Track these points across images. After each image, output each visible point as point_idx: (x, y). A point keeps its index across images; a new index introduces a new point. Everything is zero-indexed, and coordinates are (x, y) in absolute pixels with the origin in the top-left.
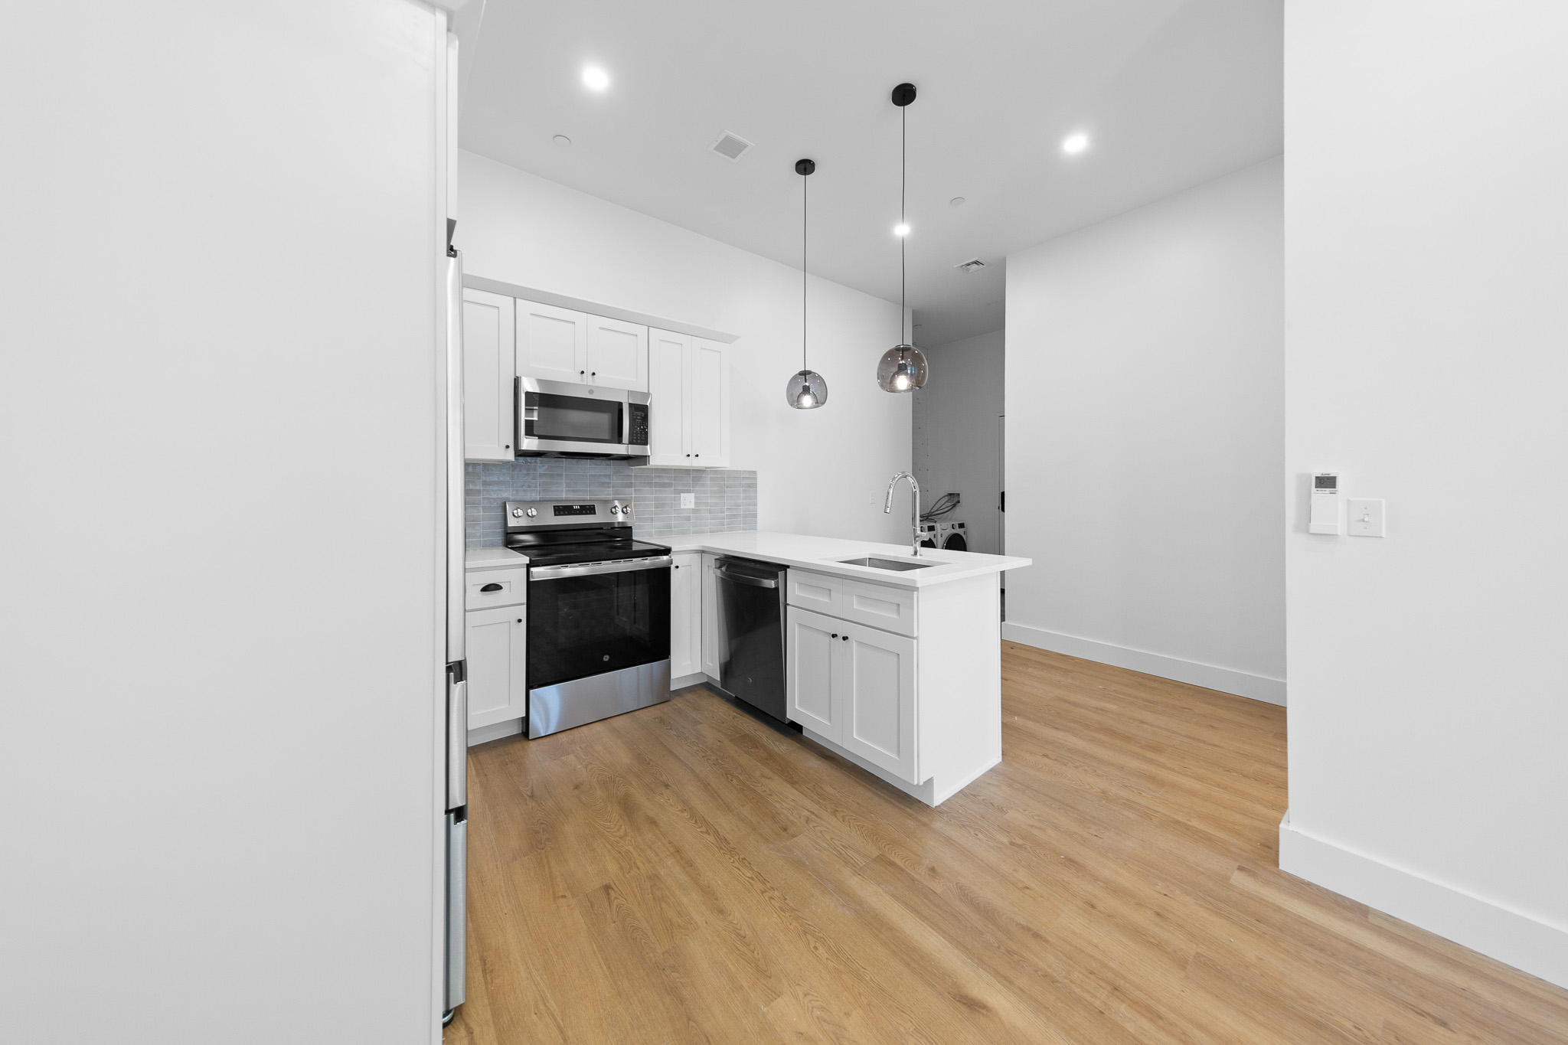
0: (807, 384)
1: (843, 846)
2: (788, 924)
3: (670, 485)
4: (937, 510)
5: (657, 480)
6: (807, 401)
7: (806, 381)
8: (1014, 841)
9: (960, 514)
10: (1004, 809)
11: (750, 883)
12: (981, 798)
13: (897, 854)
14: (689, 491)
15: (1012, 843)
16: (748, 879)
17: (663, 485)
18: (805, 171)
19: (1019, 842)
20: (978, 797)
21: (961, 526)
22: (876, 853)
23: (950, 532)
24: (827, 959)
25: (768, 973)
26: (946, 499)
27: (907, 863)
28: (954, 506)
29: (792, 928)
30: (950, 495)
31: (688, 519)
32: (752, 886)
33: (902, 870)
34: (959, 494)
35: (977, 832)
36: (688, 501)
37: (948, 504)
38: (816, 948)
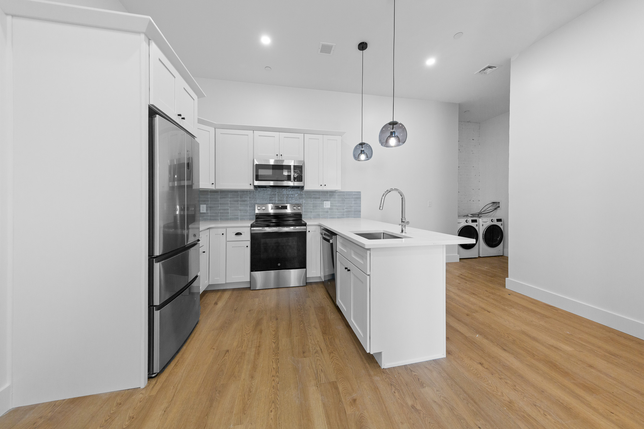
0: (363, 149)
1: (322, 370)
2: (270, 394)
3: (319, 198)
4: (484, 211)
5: (314, 196)
6: (363, 157)
7: (362, 148)
8: (415, 406)
9: (498, 214)
10: (424, 385)
11: (272, 370)
12: (414, 373)
13: (343, 384)
14: (328, 201)
15: (413, 407)
16: (272, 368)
17: (316, 198)
18: (363, 48)
19: (419, 407)
20: (413, 372)
21: (499, 220)
22: (333, 379)
23: (489, 223)
24: (271, 419)
25: (245, 412)
26: (491, 205)
27: (344, 391)
28: (496, 209)
29: (270, 397)
30: (494, 203)
31: (327, 212)
32: (272, 372)
33: (339, 393)
34: (499, 203)
35: (396, 391)
36: (327, 205)
37: (491, 208)
38: (271, 411)
